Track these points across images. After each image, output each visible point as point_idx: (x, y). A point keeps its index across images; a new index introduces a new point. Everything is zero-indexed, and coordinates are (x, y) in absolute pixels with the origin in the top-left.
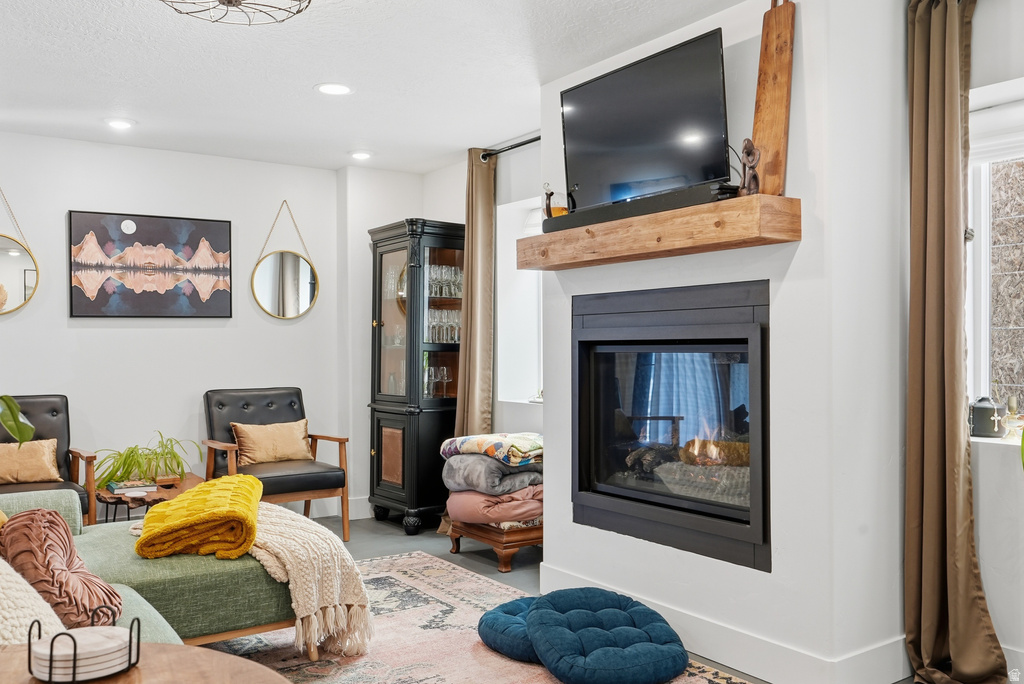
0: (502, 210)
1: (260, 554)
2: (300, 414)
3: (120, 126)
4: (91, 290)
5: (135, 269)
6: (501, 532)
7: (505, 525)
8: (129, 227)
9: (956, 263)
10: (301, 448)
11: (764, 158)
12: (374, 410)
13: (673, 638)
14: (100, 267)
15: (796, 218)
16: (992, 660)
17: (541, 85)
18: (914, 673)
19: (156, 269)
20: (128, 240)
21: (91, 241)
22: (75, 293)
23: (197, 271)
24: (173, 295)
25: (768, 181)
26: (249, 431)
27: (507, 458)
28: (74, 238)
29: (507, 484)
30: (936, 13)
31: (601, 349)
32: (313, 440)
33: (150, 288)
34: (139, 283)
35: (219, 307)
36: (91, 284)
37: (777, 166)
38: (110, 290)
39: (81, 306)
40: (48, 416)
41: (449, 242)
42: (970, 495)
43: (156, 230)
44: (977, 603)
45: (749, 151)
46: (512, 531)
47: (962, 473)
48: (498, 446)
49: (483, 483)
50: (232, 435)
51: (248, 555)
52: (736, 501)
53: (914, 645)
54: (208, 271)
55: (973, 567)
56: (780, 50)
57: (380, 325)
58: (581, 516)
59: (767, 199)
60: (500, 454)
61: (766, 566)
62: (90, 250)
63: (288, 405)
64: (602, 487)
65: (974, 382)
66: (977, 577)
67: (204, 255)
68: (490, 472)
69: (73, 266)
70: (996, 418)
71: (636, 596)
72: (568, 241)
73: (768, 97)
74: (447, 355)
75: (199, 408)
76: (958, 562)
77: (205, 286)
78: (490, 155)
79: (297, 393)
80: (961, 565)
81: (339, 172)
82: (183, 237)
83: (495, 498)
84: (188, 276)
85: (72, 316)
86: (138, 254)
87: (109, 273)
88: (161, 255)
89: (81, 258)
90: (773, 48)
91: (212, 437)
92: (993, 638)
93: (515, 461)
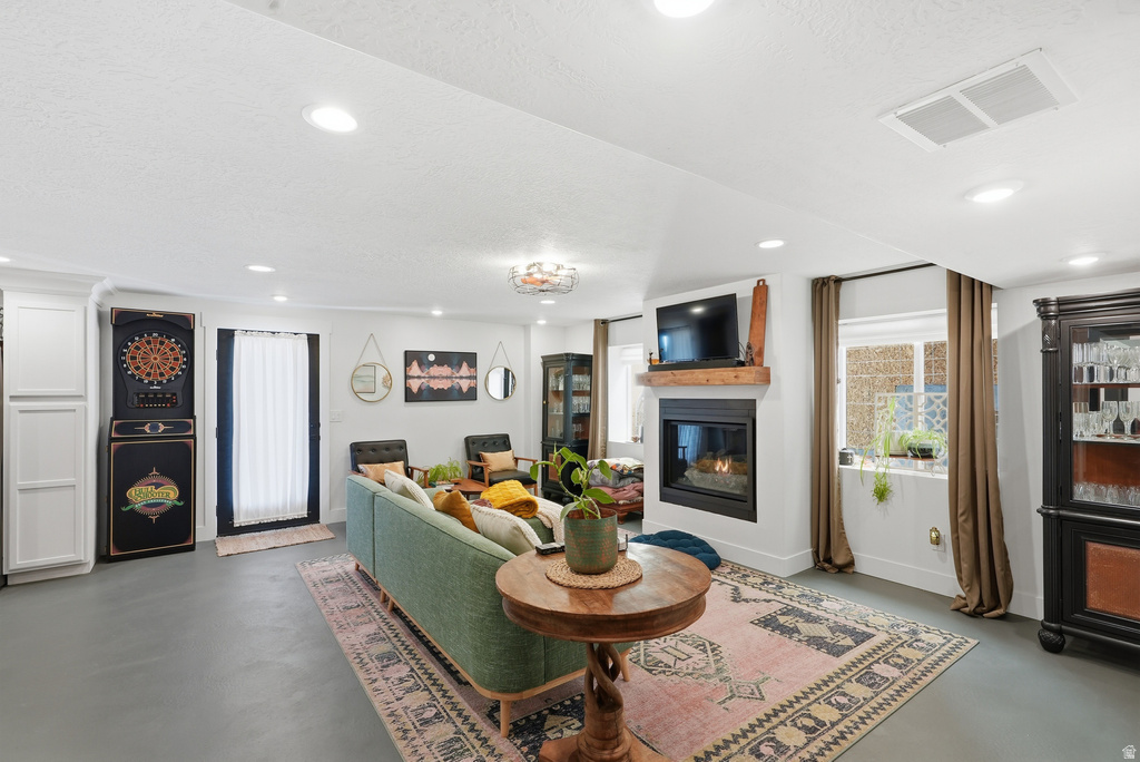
0: (611, 349)
1: (540, 516)
2: (509, 448)
3: (437, 312)
4: (415, 389)
5: (434, 377)
6: (619, 505)
7: (621, 502)
8: (432, 358)
9: (833, 391)
10: (511, 464)
11: (755, 349)
12: (543, 445)
13: (713, 551)
14: (419, 377)
15: (769, 375)
16: (849, 559)
17: (644, 300)
18: (816, 565)
19: (443, 377)
20: (431, 364)
21: (415, 364)
22: (408, 390)
23: (461, 378)
24: (451, 389)
25: (757, 360)
26: (487, 455)
27: (622, 471)
28: (407, 364)
29: (622, 483)
30: (825, 289)
31: (674, 423)
32: (516, 460)
33: (441, 387)
34: (437, 385)
35: (471, 395)
36: (415, 385)
37: (761, 353)
38: (423, 388)
39: (410, 396)
40: (385, 452)
41: (584, 363)
42: (839, 489)
43: (444, 358)
44: (842, 535)
45: (749, 347)
46: (624, 505)
47: (836, 481)
48: (618, 465)
49: (611, 482)
50: (479, 458)
51: (535, 517)
52: (738, 492)
53: (816, 553)
54: (466, 378)
55: (841, 519)
56: (761, 304)
57: (547, 403)
58: (663, 498)
59: (757, 368)
60: (619, 469)
61: (754, 519)
62: (415, 369)
63: (503, 443)
64: (674, 485)
65: (841, 442)
66: (842, 524)
67: (465, 370)
68: (615, 477)
69: (407, 377)
70: (850, 457)
71: (694, 534)
72: (663, 376)
73: (756, 323)
74: (583, 418)
75: (462, 445)
76: (834, 518)
77: (465, 385)
78: (605, 322)
79: (507, 436)
80: (836, 519)
81: (526, 328)
82: (455, 362)
83: (616, 489)
84: (457, 380)
85: (406, 401)
86: (435, 370)
87: (423, 380)
88: (445, 370)
89: (410, 374)
90: (758, 303)
91: (469, 459)
92: (849, 549)
93: (626, 472)
